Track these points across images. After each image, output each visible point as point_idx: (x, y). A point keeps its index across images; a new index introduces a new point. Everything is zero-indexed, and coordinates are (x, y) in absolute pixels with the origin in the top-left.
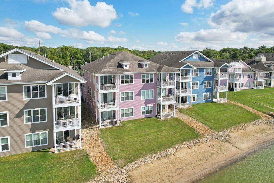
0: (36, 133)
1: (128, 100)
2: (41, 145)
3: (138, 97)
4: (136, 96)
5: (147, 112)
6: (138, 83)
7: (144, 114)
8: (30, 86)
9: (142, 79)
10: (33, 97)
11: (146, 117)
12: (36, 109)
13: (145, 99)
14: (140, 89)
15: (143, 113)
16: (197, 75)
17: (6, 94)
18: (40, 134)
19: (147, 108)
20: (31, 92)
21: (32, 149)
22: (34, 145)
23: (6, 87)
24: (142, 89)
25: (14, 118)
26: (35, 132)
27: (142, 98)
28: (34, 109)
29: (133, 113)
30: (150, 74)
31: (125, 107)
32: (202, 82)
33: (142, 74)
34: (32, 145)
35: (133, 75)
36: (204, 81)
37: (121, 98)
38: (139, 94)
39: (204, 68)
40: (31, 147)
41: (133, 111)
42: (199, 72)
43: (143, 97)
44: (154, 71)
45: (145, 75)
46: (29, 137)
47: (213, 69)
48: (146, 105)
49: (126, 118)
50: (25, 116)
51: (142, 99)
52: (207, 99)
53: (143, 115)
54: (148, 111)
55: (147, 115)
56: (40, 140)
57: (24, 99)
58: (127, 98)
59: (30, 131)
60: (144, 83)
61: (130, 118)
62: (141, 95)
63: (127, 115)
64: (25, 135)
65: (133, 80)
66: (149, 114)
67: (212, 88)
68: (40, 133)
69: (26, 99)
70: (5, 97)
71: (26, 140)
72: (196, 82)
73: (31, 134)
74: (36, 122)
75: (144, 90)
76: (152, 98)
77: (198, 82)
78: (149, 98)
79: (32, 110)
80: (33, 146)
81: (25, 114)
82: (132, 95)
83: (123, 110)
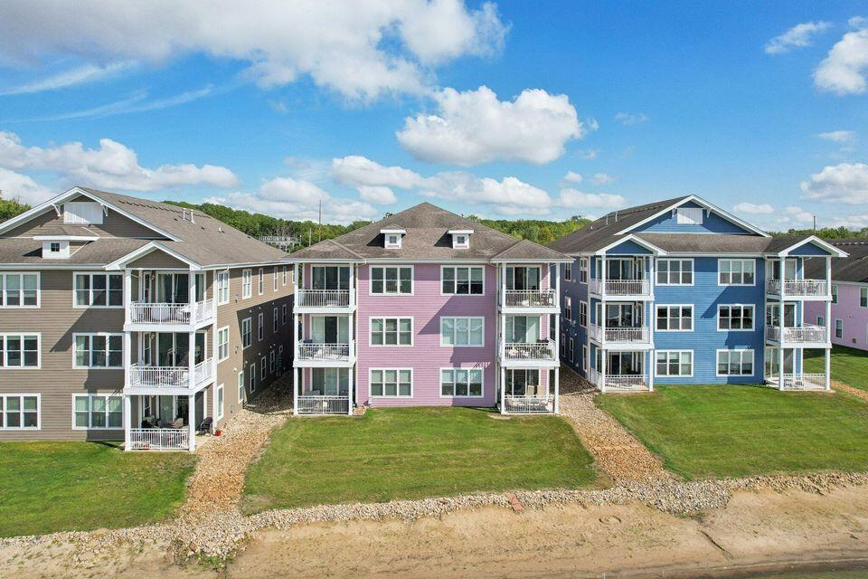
0: (99, 395)
1: (396, 343)
2: (107, 428)
3: (429, 337)
4: (421, 333)
5: (461, 389)
6: (431, 295)
7: (452, 394)
8: (88, 276)
9: (442, 281)
10: (95, 303)
11: (456, 405)
12: (100, 334)
13: (452, 346)
14: (435, 312)
15: (447, 389)
16: (687, 279)
17: (39, 291)
18: (107, 399)
19: (461, 376)
20: (91, 291)
21: (88, 435)
22: (93, 425)
23: (38, 274)
24: (444, 311)
25: (51, 351)
26: (96, 392)
27: (444, 342)
28: (95, 334)
29: (412, 386)
30: (470, 267)
31: (385, 365)
32: (708, 306)
33: (442, 267)
34: (88, 426)
35: (412, 267)
36: (719, 306)
37: (373, 334)
38: (432, 328)
39: (717, 258)
40: (86, 428)
41: (412, 379)
42: (695, 271)
43: (448, 339)
44: (482, 256)
45: (453, 269)
46: (83, 403)
47: (760, 261)
48: (457, 365)
49: (386, 400)
50: (76, 349)
51: (442, 345)
52: (732, 371)
53: (446, 396)
54: (466, 385)
55: (460, 397)
56: (107, 415)
57: (75, 305)
58: (392, 338)
59: (86, 387)
60: (451, 295)
61: (399, 400)
62: (438, 332)
63: (392, 389)
64: (74, 395)
65: (413, 282)
66: (469, 396)
67: (760, 331)
68: (107, 395)
69: (78, 306)
70: (36, 298)
71: (74, 411)
72: (681, 306)
73: (86, 395)
74: (98, 368)
75: (450, 315)
76: (480, 346)
77: (692, 305)
78: (469, 345)
79: (91, 335)
80: (90, 428)
81: (74, 344)
82: (409, 328)
83: (379, 374)
